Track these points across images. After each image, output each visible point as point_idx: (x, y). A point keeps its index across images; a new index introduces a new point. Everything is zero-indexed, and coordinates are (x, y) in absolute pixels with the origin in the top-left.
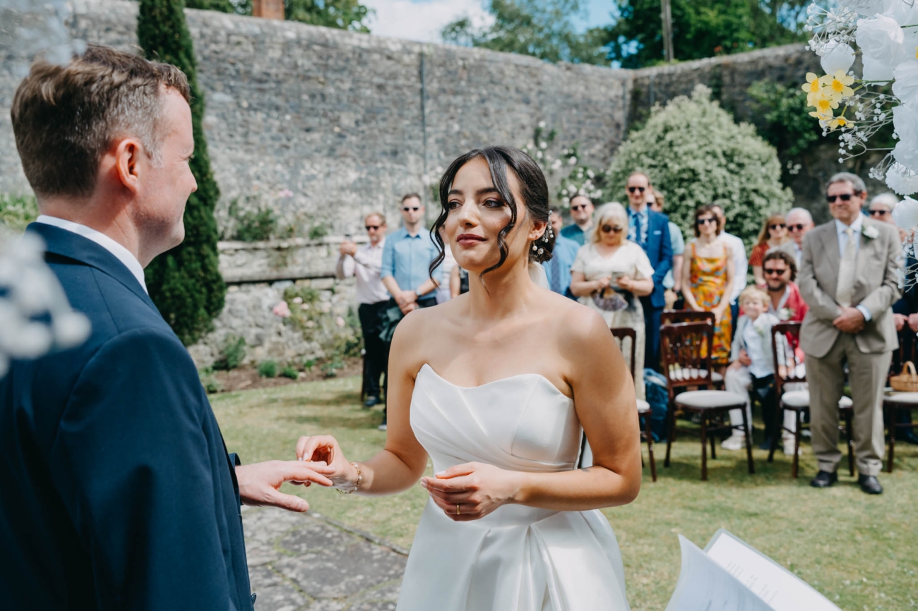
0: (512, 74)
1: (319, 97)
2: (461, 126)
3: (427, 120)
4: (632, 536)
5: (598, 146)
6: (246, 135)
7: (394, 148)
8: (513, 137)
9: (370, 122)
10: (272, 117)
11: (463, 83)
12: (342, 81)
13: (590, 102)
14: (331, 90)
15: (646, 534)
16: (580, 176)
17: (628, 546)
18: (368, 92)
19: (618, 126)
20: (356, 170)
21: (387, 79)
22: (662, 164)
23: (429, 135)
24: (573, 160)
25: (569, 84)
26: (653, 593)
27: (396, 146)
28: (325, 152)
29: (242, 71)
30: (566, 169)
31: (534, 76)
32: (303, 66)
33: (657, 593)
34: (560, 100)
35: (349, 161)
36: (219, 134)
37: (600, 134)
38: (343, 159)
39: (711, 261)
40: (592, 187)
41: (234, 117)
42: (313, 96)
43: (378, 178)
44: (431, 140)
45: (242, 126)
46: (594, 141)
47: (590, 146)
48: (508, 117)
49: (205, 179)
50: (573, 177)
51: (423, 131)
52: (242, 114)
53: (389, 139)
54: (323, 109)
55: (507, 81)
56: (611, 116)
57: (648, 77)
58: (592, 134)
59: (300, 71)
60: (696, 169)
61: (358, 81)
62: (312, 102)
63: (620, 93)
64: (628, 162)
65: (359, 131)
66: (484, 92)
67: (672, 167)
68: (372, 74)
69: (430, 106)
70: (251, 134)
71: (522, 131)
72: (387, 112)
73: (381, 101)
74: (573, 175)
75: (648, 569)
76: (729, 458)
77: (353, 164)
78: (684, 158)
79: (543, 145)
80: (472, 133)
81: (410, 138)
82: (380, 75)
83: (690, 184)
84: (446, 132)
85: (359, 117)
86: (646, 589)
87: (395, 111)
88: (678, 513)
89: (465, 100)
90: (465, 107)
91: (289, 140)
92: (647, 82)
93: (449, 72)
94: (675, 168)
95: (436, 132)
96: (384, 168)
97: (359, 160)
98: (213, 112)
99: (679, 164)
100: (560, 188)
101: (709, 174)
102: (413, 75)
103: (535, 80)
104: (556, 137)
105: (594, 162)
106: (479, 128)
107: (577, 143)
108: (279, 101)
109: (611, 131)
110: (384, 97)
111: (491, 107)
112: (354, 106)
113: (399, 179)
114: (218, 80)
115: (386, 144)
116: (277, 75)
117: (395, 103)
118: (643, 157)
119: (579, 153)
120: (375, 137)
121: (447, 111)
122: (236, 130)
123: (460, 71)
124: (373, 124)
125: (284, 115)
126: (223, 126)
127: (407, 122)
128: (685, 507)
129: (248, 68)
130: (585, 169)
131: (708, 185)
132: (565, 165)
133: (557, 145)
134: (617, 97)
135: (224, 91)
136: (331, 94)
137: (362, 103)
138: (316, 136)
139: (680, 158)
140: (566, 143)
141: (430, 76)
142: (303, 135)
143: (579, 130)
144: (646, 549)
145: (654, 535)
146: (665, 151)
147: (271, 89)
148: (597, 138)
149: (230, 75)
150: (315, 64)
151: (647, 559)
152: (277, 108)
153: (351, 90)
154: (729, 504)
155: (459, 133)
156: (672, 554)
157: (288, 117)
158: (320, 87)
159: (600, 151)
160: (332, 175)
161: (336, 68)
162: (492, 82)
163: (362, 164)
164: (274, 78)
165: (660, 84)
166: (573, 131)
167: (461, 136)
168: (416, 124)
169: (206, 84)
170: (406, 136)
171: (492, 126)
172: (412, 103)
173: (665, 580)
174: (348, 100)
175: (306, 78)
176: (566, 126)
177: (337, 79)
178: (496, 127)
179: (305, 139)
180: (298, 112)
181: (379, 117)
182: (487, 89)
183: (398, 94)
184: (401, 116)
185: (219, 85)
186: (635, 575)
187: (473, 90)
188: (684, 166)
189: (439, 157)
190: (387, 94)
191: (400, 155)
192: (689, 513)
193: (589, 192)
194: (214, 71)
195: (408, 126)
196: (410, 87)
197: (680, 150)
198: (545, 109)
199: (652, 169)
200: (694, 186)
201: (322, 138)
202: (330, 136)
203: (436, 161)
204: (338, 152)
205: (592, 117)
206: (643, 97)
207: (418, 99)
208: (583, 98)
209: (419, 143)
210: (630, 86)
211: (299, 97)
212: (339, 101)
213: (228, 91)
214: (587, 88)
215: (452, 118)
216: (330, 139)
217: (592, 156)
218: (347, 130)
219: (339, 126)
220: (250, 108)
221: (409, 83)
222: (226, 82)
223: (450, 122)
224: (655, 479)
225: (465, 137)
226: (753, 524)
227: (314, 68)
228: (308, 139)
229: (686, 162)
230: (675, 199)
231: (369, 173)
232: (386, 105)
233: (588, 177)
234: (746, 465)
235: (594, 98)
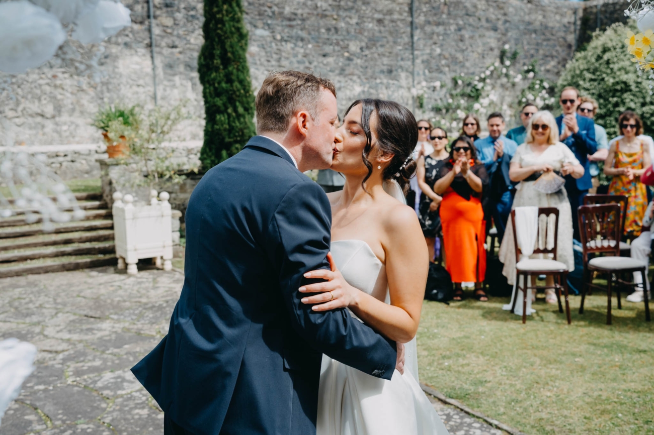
0: (484, 8)
1: (333, 30)
2: (442, 50)
3: (415, 45)
4: (544, 362)
5: (553, 63)
6: (279, 60)
7: (389, 68)
8: (483, 57)
9: (372, 48)
10: (298, 46)
11: (444, 16)
12: (350, 18)
13: (546, 27)
14: (342, 25)
15: (555, 361)
16: (537, 87)
17: (540, 369)
18: (371, 25)
19: (570, 46)
20: (361, 85)
21: (384, 15)
22: (600, 77)
23: (417, 58)
24: (531, 74)
25: (529, 14)
26: (553, 402)
27: (391, 66)
28: (337, 72)
29: (276, 13)
30: (526, 82)
31: (502, 8)
32: (321, 7)
33: (556, 403)
34: (522, 27)
35: (355, 78)
36: (260, 60)
37: (554, 53)
38: (350, 77)
39: (630, 155)
40: (547, 96)
41: (271, 47)
42: (328, 30)
43: (377, 91)
44: (418, 61)
45: (276, 54)
46: (549, 59)
47: (545, 64)
48: (479, 42)
49: (248, 95)
50: (531, 88)
51: (413, 54)
52: (276, 45)
53: (385, 60)
54: (336, 39)
55: (480, 13)
56: (564, 39)
57: (596, 6)
58: (547, 53)
59: (319, 10)
60: (628, 81)
61: (363, 17)
62: (328, 34)
63: (572, 20)
64: (573, 77)
65: (363, 56)
66: (461, 22)
67: (608, 81)
68: (374, 11)
69: (418, 34)
70: (283, 59)
71: (490, 52)
72: (385, 40)
73: (380, 32)
74: (532, 86)
75: (552, 386)
76: (631, 309)
77: (358, 81)
78: (618, 73)
79: (508, 63)
80: (450, 54)
81: (402, 59)
82: (380, 12)
83: (622, 93)
84: (430, 54)
85: (363, 44)
86: (548, 400)
87: (390, 39)
88: (583, 347)
89: (445, 30)
90: (445, 34)
91: (310, 63)
92: (594, 10)
93: (433, 8)
94: (611, 81)
95: (423, 55)
96: (381, 83)
97: (363, 77)
98: (255, 43)
99: (614, 78)
100: (520, 97)
101: (639, 85)
102: (405, 11)
103: (502, 12)
104: (518, 56)
105: (549, 76)
106: (456, 51)
107: (536, 61)
108: (303, 34)
109: (563, 51)
110: (382, 29)
111: (466, 34)
112: (360, 36)
113: (393, 92)
114: (260, 19)
115: (384, 65)
116: (302, 15)
117: (391, 33)
118: (585, 73)
119: (536, 69)
120: (376, 60)
121: (431, 38)
122: (272, 57)
123: (442, 6)
124: (374, 49)
125: (307, 44)
126: (263, 54)
127: (400, 48)
128: (589, 344)
129: (281, 10)
130: (542, 81)
131: (638, 94)
132: (525, 78)
133: (519, 63)
134: (569, 23)
135: (263, 28)
136: (342, 28)
137: (366, 34)
138: (330, 60)
139: (615, 73)
140: (526, 61)
141: (419, 11)
142: (321, 59)
143: (537, 50)
144: (554, 372)
145: (561, 362)
146: (603, 68)
147: (298, 25)
148: (552, 57)
149: (268, 16)
150: (330, 5)
151: (553, 379)
152: (302, 40)
153: (357, 24)
154: (625, 342)
155: (440, 55)
156: (573, 377)
157: (310, 46)
158: (334, 22)
159: (554, 67)
160: (342, 89)
161: (346, 7)
162: (467, 15)
163: (365, 81)
164: (300, 16)
165: (605, 12)
166: (532, 52)
167: (442, 57)
168: (406, 49)
169: (251, 23)
170: (399, 58)
171: (467, 49)
172: (404, 33)
173: (564, 394)
174: (355, 32)
175: (324, 16)
176: (526, 47)
177: (346, 16)
178: (470, 49)
179: (322, 62)
180: (317, 42)
181: (378, 44)
182: (463, 20)
183: (393, 26)
184: (395, 43)
185: (260, 24)
186: (542, 389)
187: (452, 21)
188: (617, 80)
189: (424, 74)
190: (384, 26)
191: (394, 73)
192: (592, 348)
193: (544, 99)
194: (256, 13)
195: (400, 50)
196: (402, 20)
197: (615, 67)
198: (510, 34)
199: (592, 83)
200: (625, 95)
201: (335, 61)
202: (341, 60)
203: (422, 77)
204: (347, 72)
205: (549, 40)
206: (591, 23)
207: (409, 29)
208: (541, 24)
209: (410, 63)
210: (580, 14)
211: (318, 31)
212: (348, 32)
213: (266, 27)
214: (544, 17)
215: (435, 43)
216: (341, 63)
217: (548, 71)
218: (354, 54)
219: (348, 52)
220: (282, 40)
221: (402, 17)
222: (265, 21)
223: (434, 47)
224: (569, 322)
225: (445, 58)
226: (641, 358)
227: (329, 8)
228: (325, 62)
229: (619, 76)
230: (610, 106)
231: (370, 87)
232: (384, 35)
233: (544, 88)
234: (644, 314)
235: (550, 25)
